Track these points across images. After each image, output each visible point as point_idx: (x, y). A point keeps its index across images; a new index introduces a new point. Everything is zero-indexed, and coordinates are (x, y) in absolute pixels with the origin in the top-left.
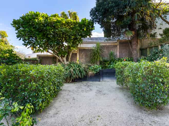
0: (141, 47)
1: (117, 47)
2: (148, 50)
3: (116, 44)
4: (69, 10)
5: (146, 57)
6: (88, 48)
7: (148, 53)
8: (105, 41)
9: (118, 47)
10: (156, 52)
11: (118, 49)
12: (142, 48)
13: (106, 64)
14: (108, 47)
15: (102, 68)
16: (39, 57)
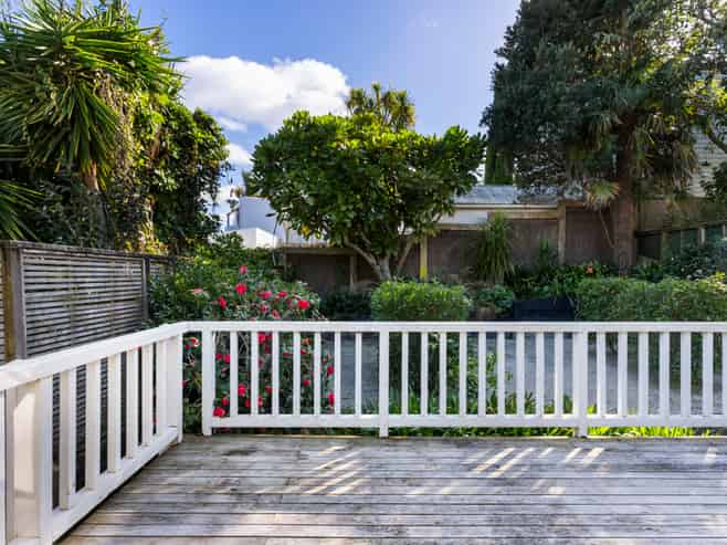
0: (639, 227)
1: (557, 224)
2: (664, 237)
3: (556, 214)
4: (375, 83)
5: (656, 262)
6: (459, 225)
7: (664, 248)
8: (515, 203)
9: (562, 224)
10: (691, 250)
11: (562, 234)
12: (642, 230)
13: (526, 283)
14: (528, 225)
15: (518, 295)
16: (288, 255)
